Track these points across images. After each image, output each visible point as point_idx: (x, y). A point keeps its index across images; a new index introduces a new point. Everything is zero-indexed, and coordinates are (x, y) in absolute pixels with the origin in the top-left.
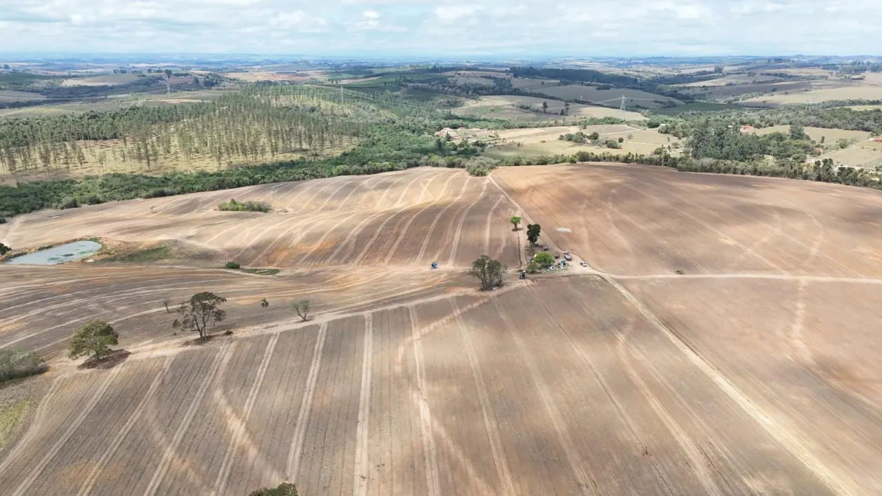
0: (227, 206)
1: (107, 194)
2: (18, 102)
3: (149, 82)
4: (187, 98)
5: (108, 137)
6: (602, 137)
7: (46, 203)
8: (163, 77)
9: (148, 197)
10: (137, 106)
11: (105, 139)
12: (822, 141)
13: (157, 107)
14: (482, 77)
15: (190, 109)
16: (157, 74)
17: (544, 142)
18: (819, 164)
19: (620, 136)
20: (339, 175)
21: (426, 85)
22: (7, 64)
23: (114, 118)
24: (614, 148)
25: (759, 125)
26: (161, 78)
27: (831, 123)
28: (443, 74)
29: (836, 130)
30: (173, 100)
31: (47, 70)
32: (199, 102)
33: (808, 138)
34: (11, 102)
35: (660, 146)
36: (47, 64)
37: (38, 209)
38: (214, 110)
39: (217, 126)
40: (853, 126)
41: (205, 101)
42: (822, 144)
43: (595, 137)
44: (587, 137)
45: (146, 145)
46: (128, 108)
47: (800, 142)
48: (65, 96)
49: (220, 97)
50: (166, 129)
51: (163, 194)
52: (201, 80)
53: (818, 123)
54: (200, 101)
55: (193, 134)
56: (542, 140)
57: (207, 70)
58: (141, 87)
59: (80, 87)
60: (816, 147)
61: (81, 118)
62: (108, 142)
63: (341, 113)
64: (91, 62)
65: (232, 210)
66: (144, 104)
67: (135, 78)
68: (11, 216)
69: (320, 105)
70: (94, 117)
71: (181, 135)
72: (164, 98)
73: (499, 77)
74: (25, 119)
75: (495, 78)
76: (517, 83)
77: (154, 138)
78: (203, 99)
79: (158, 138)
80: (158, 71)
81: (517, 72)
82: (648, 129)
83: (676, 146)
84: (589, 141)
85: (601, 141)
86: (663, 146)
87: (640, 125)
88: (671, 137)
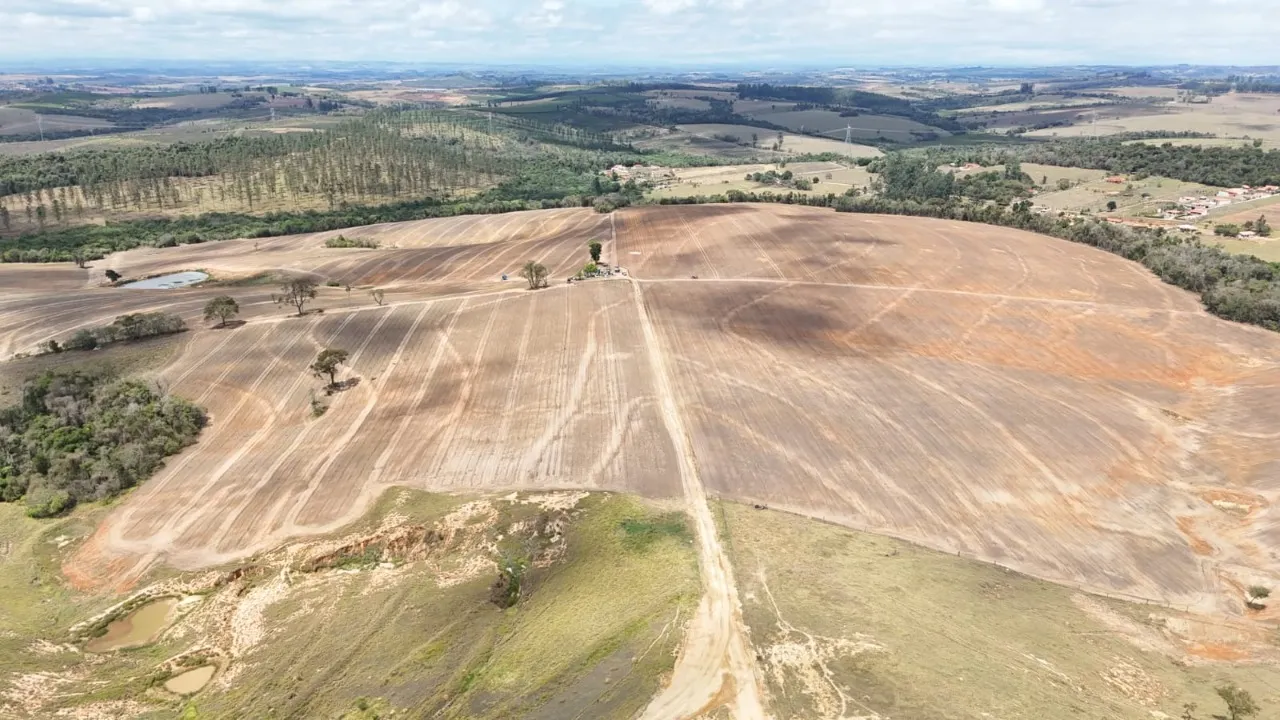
0: (335, 243)
1: (206, 234)
2: (80, 131)
3: (246, 104)
4: (295, 127)
5: (203, 173)
6: (796, 177)
7: (142, 242)
8: (266, 98)
9: (251, 237)
10: (234, 135)
11: (199, 175)
12: (1045, 180)
13: (258, 137)
14: (696, 98)
15: (299, 139)
16: (257, 92)
17: (727, 182)
19: (814, 176)
20: (462, 214)
21: (610, 109)
22: (49, 76)
23: (207, 150)
25: (987, 163)
26: (263, 99)
27: (1068, 160)
28: (643, 94)
29: (1068, 168)
30: (278, 129)
31: (106, 86)
32: (309, 132)
33: (1026, 177)
34: (71, 130)
35: (850, 187)
36: (104, 76)
37: (134, 247)
38: (328, 142)
39: (330, 162)
40: (1093, 164)
41: (318, 131)
42: (1040, 186)
43: (787, 176)
44: (779, 177)
45: (248, 182)
46: (225, 138)
47: (1013, 182)
48: (140, 123)
49: (337, 125)
50: (271, 164)
51: (267, 234)
52: (316, 101)
54: (312, 130)
55: (302, 170)
56: (725, 180)
57: (324, 86)
58: (237, 111)
59: (155, 110)
60: (1032, 187)
61: (169, 151)
62: (203, 180)
63: (489, 146)
64: (164, 73)
65: (341, 247)
66: (244, 133)
67: (228, 99)
68: (108, 253)
69: (463, 135)
70: (184, 149)
71: (287, 171)
72: (267, 126)
73: (719, 98)
74: (102, 152)
75: (712, 100)
76: (741, 107)
77: (258, 175)
78: (314, 127)
79: (261, 175)
80: (259, 89)
82: (857, 167)
83: (876, 187)
84: (779, 181)
85: (792, 181)
86: (856, 187)
87: (852, 162)
88: (875, 177)
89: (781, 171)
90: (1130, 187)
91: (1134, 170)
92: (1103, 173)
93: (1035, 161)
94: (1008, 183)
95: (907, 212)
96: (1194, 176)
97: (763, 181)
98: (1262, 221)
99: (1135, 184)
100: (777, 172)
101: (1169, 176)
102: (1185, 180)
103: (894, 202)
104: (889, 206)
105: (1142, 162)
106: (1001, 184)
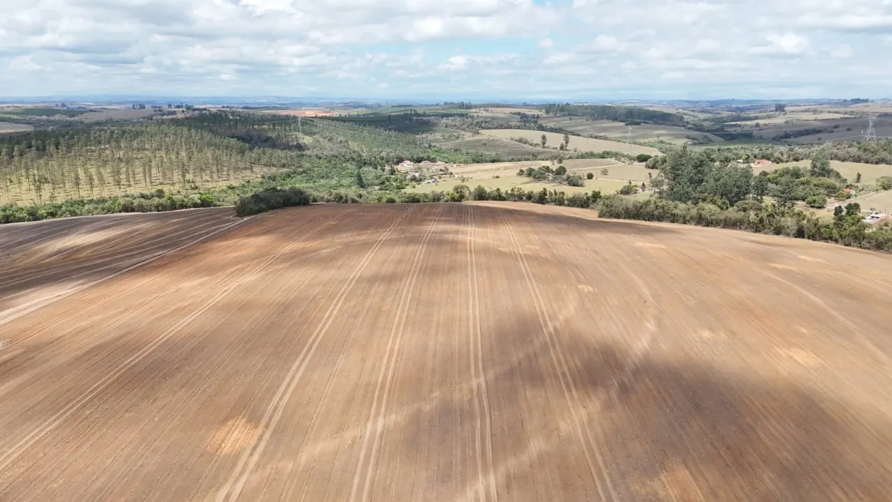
6: (569, 172)
12: (858, 179)
14: (511, 113)
17: (498, 177)
18: (841, 211)
19: (590, 172)
24: (574, 185)
25: (779, 159)
27: (877, 157)
29: (882, 166)
33: (838, 175)
35: (627, 184)
42: (856, 184)
43: (561, 171)
44: (552, 172)
47: (825, 180)
53: (859, 157)
56: (495, 175)
60: (847, 187)
73: (529, 114)
81: (550, 108)
82: (636, 163)
83: (656, 184)
84: (551, 176)
85: (565, 177)
86: (633, 183)
87: (631, 159)
88: (655, 173)
89: (555, 166)
94: (816, 181)
95: (701, 221)
97: (535, 177)
100: (551, 167)
103: (682, 206)
104: (676, 211)
106: (808, 183)
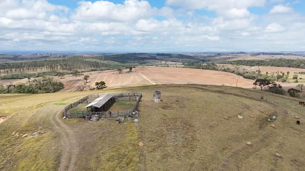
6: (170, 66)
14: (148, 56)
16: (47, 55)
28: (136, 55)
40: (229, 63)
67: (40, 56)
69: (97, 61)
73: (153, 56)
75: (151, 56)
90: (236, 67)
91: (237, 64)
92: (231, 65)
93: (218, 63)
94: (212, 66)
96: (248, 65)
98: (259, 70)
99: (237, 66)
101: (244, 65)
102: (247, 65)
105: (239, 62)
